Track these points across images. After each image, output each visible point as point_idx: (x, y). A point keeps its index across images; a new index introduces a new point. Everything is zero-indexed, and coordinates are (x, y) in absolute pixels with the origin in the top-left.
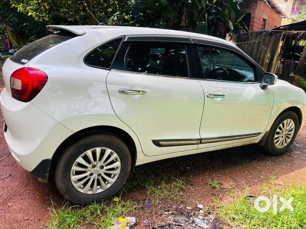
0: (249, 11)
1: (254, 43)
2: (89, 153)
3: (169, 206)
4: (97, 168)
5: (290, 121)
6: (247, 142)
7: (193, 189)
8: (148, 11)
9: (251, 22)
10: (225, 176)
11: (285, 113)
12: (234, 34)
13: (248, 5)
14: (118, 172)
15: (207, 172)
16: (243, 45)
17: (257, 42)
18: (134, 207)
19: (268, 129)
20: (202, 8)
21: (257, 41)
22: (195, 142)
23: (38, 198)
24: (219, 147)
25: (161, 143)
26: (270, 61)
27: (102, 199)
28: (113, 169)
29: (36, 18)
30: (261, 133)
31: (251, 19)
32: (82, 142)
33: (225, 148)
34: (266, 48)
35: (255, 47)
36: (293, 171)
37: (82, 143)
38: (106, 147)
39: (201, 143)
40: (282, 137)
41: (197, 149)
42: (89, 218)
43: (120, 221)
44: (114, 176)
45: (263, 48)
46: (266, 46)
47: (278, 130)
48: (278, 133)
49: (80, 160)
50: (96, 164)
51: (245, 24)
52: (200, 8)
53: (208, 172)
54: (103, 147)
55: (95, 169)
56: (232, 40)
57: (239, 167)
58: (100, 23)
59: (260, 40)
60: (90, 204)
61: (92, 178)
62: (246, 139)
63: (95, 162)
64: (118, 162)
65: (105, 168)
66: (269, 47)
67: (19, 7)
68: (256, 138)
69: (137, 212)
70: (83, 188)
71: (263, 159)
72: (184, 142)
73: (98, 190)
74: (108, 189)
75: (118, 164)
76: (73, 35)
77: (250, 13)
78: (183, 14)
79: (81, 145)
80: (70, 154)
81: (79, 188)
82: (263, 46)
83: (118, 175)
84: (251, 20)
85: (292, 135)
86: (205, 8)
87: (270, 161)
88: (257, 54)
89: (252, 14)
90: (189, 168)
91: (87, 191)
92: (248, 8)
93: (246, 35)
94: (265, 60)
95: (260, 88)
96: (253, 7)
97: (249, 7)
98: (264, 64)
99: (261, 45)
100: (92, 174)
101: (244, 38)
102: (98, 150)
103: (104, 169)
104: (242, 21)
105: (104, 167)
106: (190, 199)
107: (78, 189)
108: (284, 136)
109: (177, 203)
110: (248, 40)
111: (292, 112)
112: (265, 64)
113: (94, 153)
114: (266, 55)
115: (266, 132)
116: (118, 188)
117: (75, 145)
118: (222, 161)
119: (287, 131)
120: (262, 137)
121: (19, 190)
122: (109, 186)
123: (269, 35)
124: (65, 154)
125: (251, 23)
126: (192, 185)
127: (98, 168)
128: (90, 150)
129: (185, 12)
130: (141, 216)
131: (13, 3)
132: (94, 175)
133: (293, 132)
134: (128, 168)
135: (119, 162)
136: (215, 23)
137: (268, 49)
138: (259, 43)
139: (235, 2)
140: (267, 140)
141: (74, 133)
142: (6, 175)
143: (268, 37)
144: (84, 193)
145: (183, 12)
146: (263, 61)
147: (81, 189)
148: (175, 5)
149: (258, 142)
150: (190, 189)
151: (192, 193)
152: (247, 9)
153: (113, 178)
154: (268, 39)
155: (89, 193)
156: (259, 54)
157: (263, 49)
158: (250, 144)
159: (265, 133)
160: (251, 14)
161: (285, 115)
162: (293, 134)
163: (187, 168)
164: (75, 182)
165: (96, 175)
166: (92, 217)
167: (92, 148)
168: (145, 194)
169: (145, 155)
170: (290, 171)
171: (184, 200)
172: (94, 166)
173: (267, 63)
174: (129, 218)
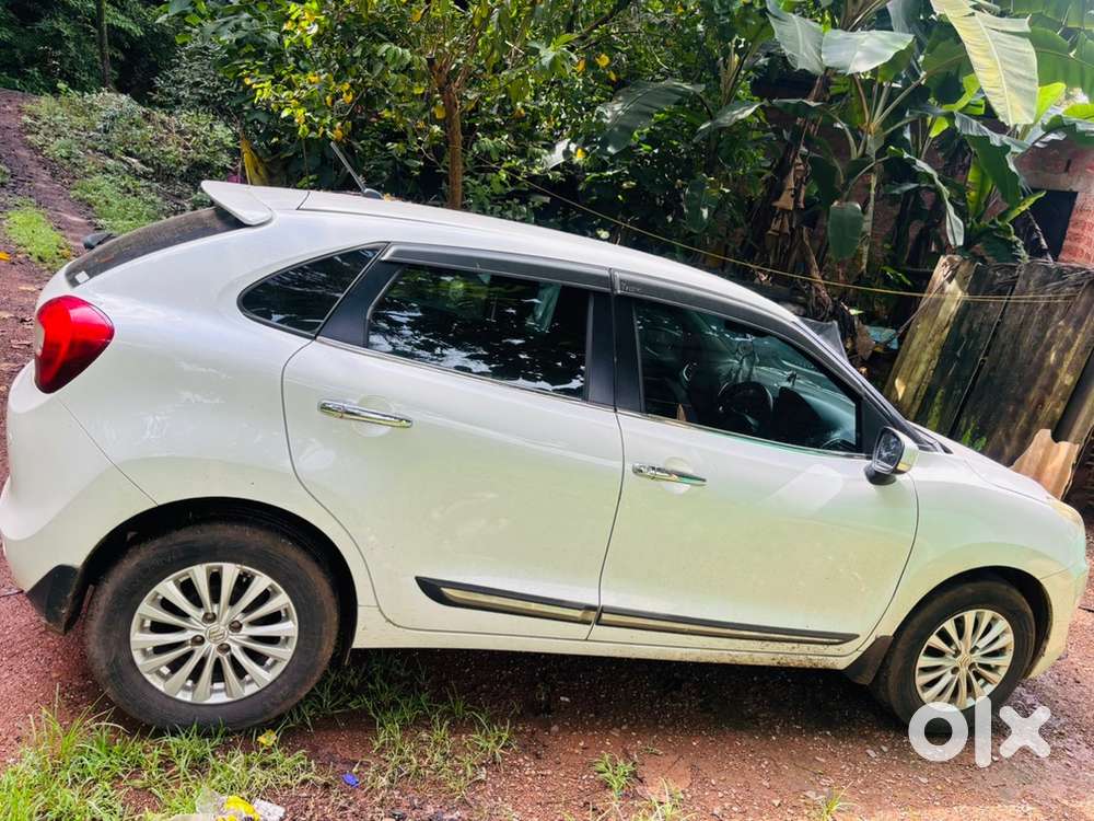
0: (1071, 184)
1: (1032, 306)
2: (199, 574)
3: (416, 802)
4: (221, 626)
5: (994, 619)
6: (795, 658)
7: (533, 772)
8: (675, 143)
9: (1071, 223)
10: (674, 758)
11: (972, 585)
12: (968, 262)
13: (1069, 163)
14: (285, 653)
15: (619, 727)
16: (991, 306)
17: (1042, 303)
18: (303, 776)
19: (888, 629)
20: (864, 155)
21: (1043, 299)
22: (578, 614)
23: (54, 675)
24: (675, 652)
25: (446, 591)
26: (1078, 382)
27: (217, 726)
28: (272, 640)
29: (303, 130)
30: (857, 636)
31: (1074, 211)
32: (183, 536)
33: (703, 661)
34: (1070, 330)
35: (1032, 322)
36: (948, 805)
37: (179, 540)
38: (257, 568)
39: (599, 622)
40: (955, 670)
41: (586, 640)
42: (152, 773)
43: (226, 806)
44: (275, 662)
45: (1060, 327)
46: (1071, 324)
47: (934, 641)
48: (934, 652)
49: (168, 588)
50: (216, 611)
51: (1037, 227)
52: (855, 154)
53: (624, 727)
54: (245, 564)
55: (214, 626)
56: (954, 281)
57: (751, 741)
58: (367, 190)
59: (1056, 299)
60: (174, 733)
61: (199, 652)
62: (790, 645)
63: (216, 606)
64: (291, 622)
65: (247, 631)
66: (1083, 330)
67: (262, 89)
68: (832, 650)
69: (305, 794)
70: (165, 678)
71: (864, 736)
72: (534, 606)
73: (213, 696)
74: (245, 698)
75: (289, 628)
76: (232, 222)
77: (1075, 190)
78: (790, 168)
79: (176, 545)
80: (137, 565)
81: (155, 675)
82: (1061, 323)
83: (286, 663)
84: (1072, 218)
85: (1003, 672)
86: (873, 157)
87: (885, 749)
88: (1035, 349)
89: (1079, 196)
90: (567, 700)
91: (176, 688)
92: (1067, 170)
93: (1006, 273)
94: (1061, 375)
95: (865, 477)
96: (1089, 170)
97: (1070, 169)
98: (1054, 390)
99: (1056, 318)
100: (199, 641)
101: (998, 280)
102: (230, 572)
103: (241, 632)
104: (1031, 217)
105: (244, 627)
106: (500, 799)
107: (148, 677)
108: (964, 670)
109: (449, 801)
110: (1012, 291)
111: (1005, 587)
112: (1059, 390)
113: (215, 580)
114: (1066, 355)
115: (877, 639)
116: (278, 705)
117: (158, 542)
118: (701, 705)
119: (978, 653)
120: (859, 654)
121: (19, 639)
122: (250, 690)
123: (1090, 283)
124: (126, 561)
125: (1073, 226)
126: (538, 757)
127: (222, 628)
128: (205, 566)
129: (799, 160)
130: (307, 809)
131: (248, 76)
132: (207, 644)
133: (1005, 662)
134: (319, 648)
135: (293, 620)
136: (928, 208)
137: (1080, 336)
138: (1049, 309)
139: (998, 144)
140: (884, 666)
141: (155, 505)
142: (10, 589)
143: (1086, 293)
144: (162, 694)
145: (793, 161)
146: (1054, 376)
147: (158, 679)
148: (771, 134)
149: (846, 669)
150: (524, 766)
151: (521, 782)
152: (1065, 175)
153: (268, 669)
154: (1083, 300)
155: (180, 696)
156: (1041, 349)
157: (1059, 331)
158: (811, 669)
159: (872, 640)
160: (1076, 194)
161: (970, 590)
162: (1006, 670)
163: (562, 698)
164: (144, 651)
165: (214, 646)
166: (160, 772)
167: (210, 562)
168: (366, 745)
169: (389, 621)
170: (938, 803)
171: (479, 797)
172: (210, 618)
173: (1066, 386)
174: (265, 804)
